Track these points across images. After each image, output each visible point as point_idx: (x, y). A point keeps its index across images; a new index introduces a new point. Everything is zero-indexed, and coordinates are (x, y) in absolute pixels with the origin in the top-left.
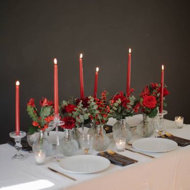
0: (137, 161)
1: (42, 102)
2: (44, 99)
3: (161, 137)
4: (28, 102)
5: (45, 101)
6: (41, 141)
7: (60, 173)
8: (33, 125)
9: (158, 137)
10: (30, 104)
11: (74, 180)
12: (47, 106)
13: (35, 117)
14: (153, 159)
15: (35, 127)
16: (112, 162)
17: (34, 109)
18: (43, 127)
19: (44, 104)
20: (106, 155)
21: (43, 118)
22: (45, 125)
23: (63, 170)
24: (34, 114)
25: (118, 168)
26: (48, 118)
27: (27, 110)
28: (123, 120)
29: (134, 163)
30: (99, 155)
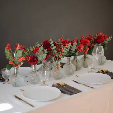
0: (81, 91)
1: (16, 46)
2: (18, 44)
3: (99, 72)
4: (6, 47)
5: (19, 46)
6: (15, 75)
7: (23, 100)
8: (9, 64)
9: (97, 72)
10: (7, 48)
11: (33, 106)
12: (19, 49)
13: (11, 58)
14: (93, 89)
15: (11, 65)
16: (62, 92)
17: (10, 51)
18: (17, 65)
19: (17, 48)
20: (58, 86)
21: (17, 58)
22: (18, 63)
23: (26, 98)
24: (10, 56)
25: (67, 96)
26: (20, 59)
27: (5, 53)
28: (70, 58)
29: (79, 93)
30: (53, 86)
